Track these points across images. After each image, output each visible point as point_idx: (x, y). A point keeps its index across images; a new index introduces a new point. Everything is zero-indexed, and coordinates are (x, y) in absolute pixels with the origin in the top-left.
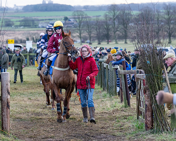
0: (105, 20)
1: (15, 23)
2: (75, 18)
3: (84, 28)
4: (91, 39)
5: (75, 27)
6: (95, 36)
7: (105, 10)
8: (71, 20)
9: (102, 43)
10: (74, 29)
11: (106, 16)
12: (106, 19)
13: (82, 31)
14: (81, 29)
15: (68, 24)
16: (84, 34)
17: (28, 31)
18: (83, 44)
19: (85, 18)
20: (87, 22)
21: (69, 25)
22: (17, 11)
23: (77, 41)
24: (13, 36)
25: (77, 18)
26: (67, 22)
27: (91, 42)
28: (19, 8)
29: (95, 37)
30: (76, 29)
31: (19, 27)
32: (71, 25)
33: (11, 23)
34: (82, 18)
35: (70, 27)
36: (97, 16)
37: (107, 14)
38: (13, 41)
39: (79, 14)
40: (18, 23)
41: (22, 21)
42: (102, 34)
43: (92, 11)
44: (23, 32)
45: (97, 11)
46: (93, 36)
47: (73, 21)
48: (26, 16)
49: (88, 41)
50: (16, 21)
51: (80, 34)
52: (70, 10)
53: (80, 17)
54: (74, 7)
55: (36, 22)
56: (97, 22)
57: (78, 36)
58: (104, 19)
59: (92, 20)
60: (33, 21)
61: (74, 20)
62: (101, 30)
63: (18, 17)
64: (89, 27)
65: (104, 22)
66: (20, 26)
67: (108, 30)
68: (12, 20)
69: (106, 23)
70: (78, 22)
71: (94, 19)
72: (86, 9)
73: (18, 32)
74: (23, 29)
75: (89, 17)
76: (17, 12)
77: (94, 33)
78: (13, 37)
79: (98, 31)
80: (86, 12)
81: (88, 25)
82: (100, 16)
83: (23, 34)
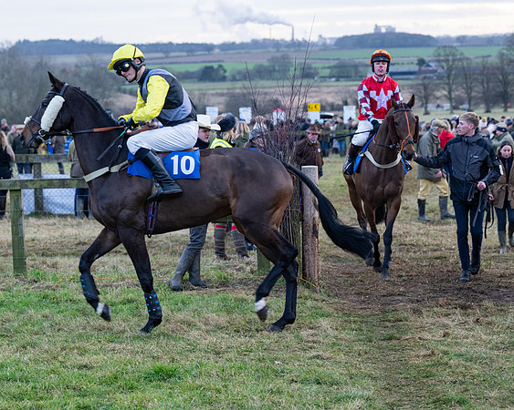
0: (500, 65)
1: (319, 71)
2: (439, 61)
3: (457, 81)
4: (472, 103)
5: (440, 78)
6: (481, 95)
7: (499, 45)
8: (431, 64)
9: (493, 111)
10: (438, 82)
11: (501, 55)
12: (502, 62)
13: (454, 86)
14: (451, 82)
15: (426, 72)
16: (457, 93)
17: (346, 86)
18: (455, 111)
19: (460, 60)
20: (464, 68)
21: (428, 75)
22: (324, 47)
23: (442, 107)
24: (317, 96)
25: (443, 61)
26: (423, 68)
27: (472, 108)
28: (328, 41)
29: (479, 98)
30: (441, 81)
31: (327, 79)
32: (431, 75)
33: (312, 71)
34: (454, 60)
35: (429, 78)
36: (483, 57)
37: (505, 51)
38: (319, 107)
39: (448, 52)
40: (327, 72)
41: (335, 67)
42: (494, 92)
43: (474, 46)
44: (336, 89)
45: (483, 46)
46: (475, 97)
47: (436, 66)
48: (342, 58)
49: (466, 106)
50: (322, 68)
51: (450, 92)
52: (429, 46)
53: (450, 58)
54: (438, 38)
55: (361, 69)
56: (484, 68)
57: (446, 96)
58: (498, 61)
59: (474, 65)
60: (356, 67)
61: (437, 64)
62: (491, 85)
63: (327, 59)
64: (466, 79)
65: (498, 68)
66: (330, 77)
67: (506, 83)
68: (314, 66)
69: (501, 69)
70: (445, 68)
71: (478, 63)
72: (462, 42)
73: (326, 90)
74: (337, 83)
75: (467, 59)
76: (325, 50)
77: (477, 91)
78: (317, 99)
79: (486, 85)
80: (461, 49)
81: (466, 75)
82: (490, 56)
83: (337, 93)
